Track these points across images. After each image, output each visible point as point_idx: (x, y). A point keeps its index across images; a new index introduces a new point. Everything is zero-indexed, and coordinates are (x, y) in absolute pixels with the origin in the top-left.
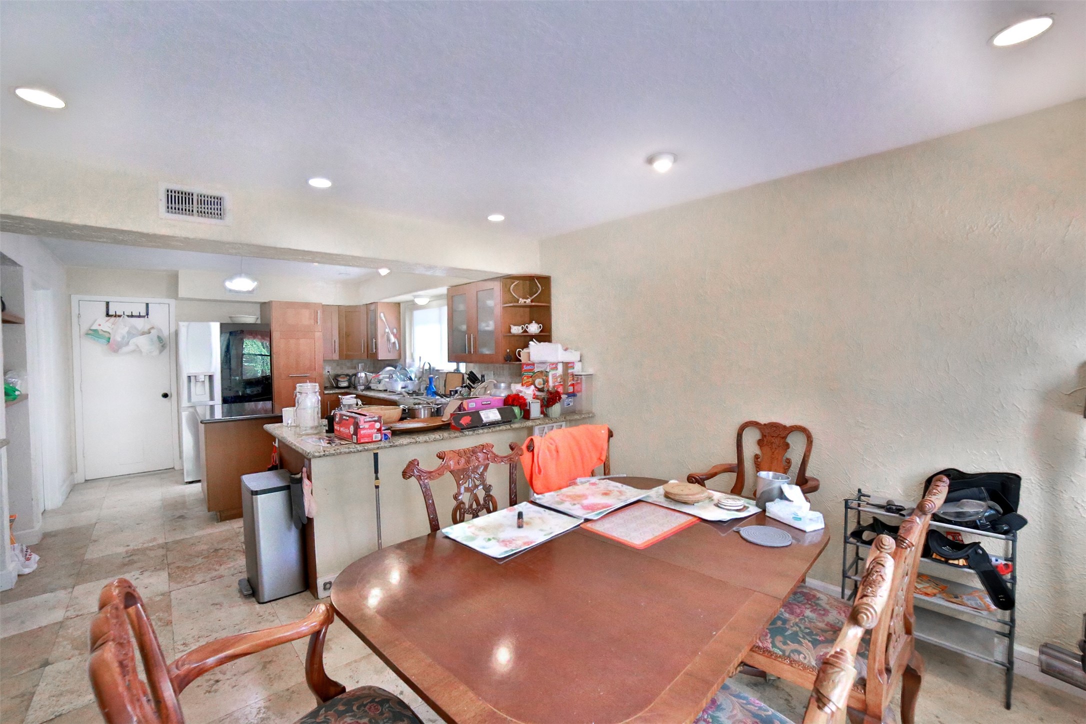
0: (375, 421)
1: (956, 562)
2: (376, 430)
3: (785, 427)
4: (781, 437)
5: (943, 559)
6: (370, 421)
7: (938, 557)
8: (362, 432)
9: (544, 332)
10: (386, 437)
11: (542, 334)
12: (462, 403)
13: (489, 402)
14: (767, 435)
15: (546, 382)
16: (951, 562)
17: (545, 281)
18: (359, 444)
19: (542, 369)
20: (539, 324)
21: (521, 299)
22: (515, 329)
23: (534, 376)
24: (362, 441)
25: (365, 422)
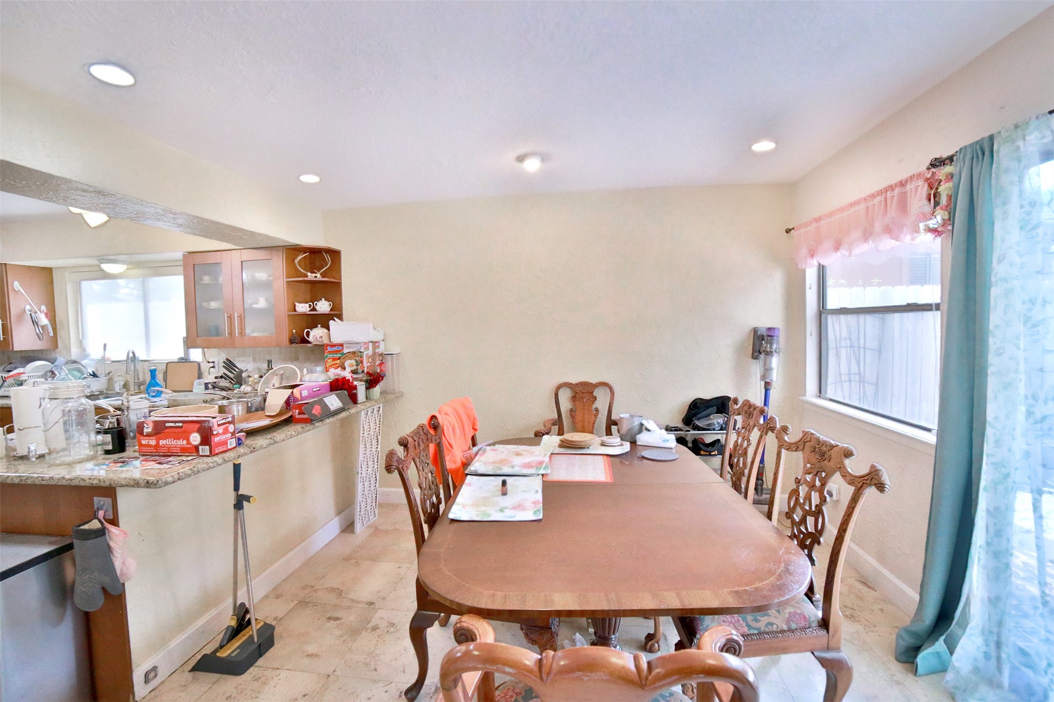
0: (229, 423)
1: (714, 453)
2: (230, 434)
3: (592, 384)
4: (589, 393)
5: (708, 453)
6: (224, 424)
7: (705, 453)
8: (216, 439)
9: (335, 311)
10: (240, 442)
11: (332, 312)
12: (292, 393)
13: (319, 389)
14: (578, 392)
15: (360, 363)
16: (712, 453)
17: (335, 254)
18: (214, 455)
19: (354, 350)
20: (329, 301)
21: (309, 274)
22: (302, 307)
23: (344, 357)
24: (216, 452)
25: (219, 425)
